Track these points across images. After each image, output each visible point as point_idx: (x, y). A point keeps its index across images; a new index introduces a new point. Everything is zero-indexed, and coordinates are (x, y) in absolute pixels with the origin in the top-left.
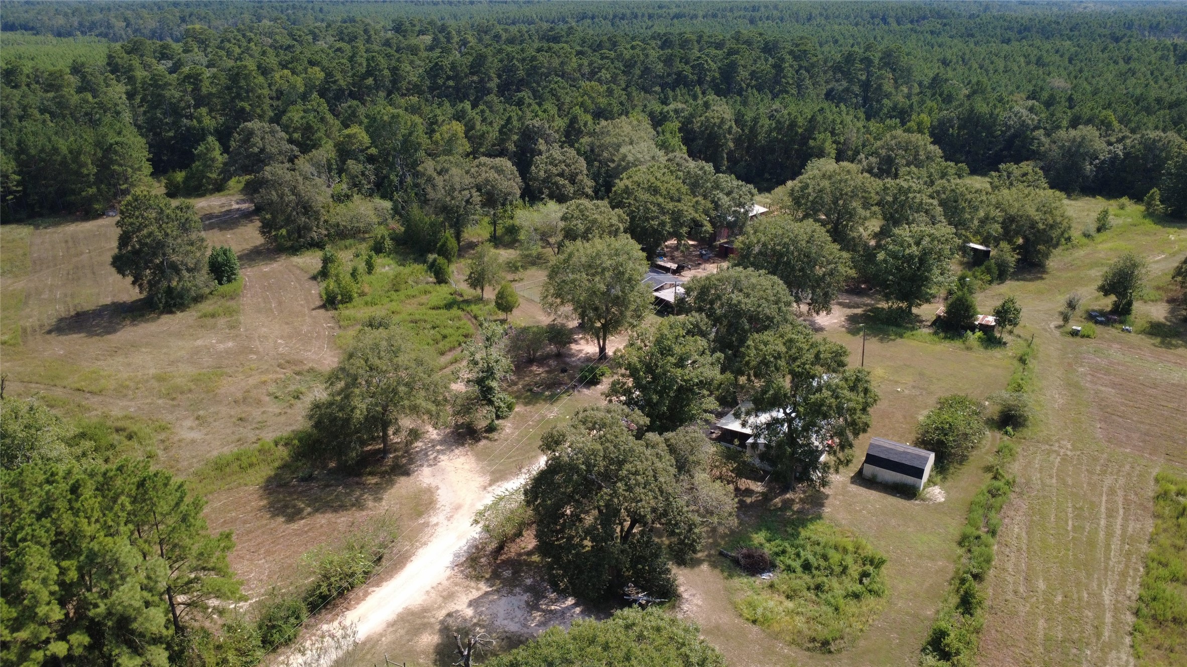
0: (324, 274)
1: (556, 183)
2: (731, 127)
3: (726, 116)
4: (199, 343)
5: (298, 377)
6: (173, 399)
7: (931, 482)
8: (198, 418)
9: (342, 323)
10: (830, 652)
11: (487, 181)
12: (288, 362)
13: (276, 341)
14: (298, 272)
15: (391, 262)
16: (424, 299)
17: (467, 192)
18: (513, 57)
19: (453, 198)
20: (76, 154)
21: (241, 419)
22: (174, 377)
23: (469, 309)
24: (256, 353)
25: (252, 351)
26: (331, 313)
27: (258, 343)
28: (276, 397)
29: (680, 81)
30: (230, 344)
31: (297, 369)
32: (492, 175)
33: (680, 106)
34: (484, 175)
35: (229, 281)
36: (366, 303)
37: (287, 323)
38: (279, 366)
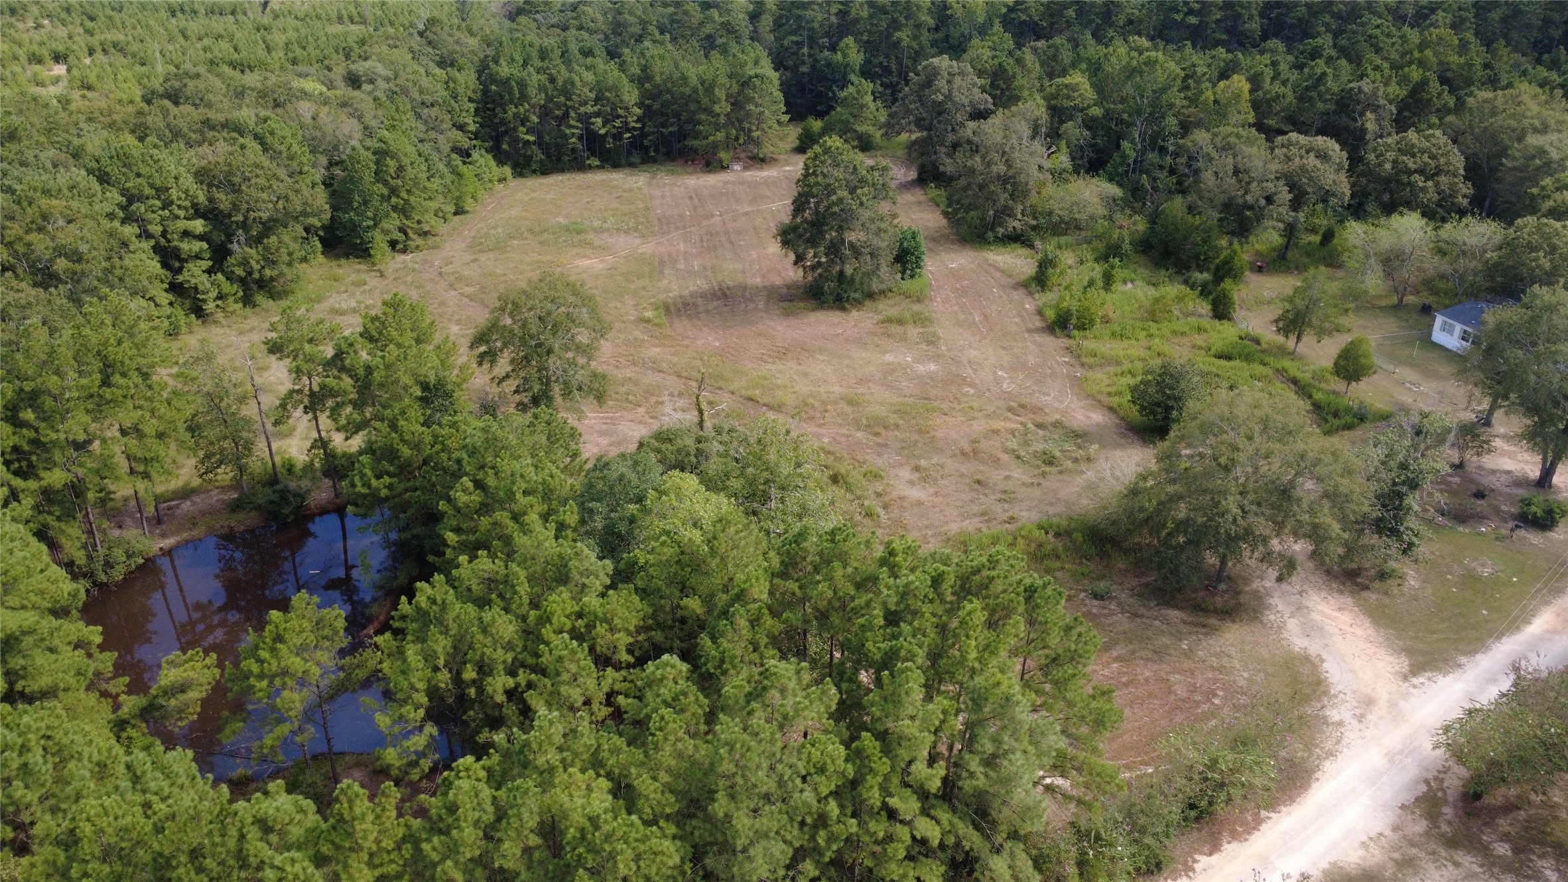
0: (1040, 280)
1: (1409, 184)
4: (889, 358)
5: (1041, 432)
6: (877, 434)
8: (917, 469)
9: (1084, 360)
11: (1301, 168)
12: (1022, 406)
13: (995, 373)
14: (998, 275)
15: (1136, 277)
16: (1199, 340)
19: (1247, 192)
20: (708, 86)
21: (979, 482)
22: (869, 402)
23: (1278, 365)
24: (972, 385)
25: (964, 381)
26: (1063, 342)
27: (970, 370)
28: (1018, 457)
30: (932, 367)
31: (1039, 419)
34: (1297, 161)
35: (912, 277)
36: (1113, 334)
37: (1004, 348)
38: (1010, 410)
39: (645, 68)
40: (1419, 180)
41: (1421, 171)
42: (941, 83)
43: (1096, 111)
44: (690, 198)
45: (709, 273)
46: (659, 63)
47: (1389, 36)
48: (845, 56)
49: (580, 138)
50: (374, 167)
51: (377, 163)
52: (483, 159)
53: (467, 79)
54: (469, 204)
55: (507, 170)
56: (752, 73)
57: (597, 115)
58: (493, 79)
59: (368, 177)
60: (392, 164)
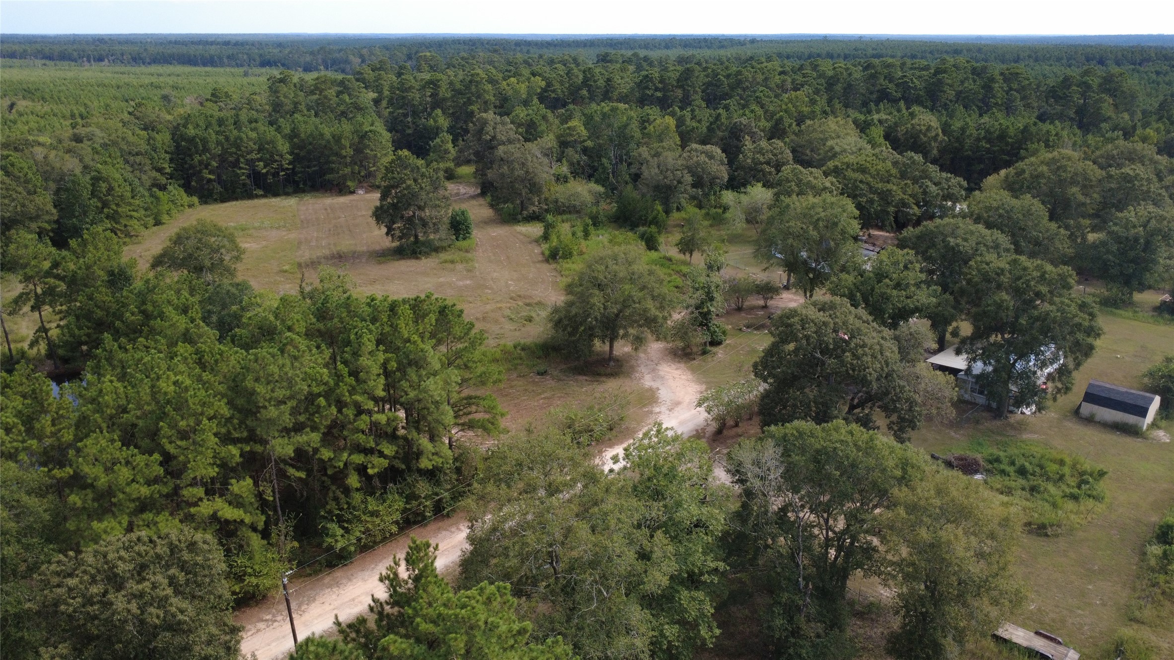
0: (546, 237)
1: (762, 170)
2: (937, 135)
3: (932, 124)
4: (442, 280)
5: (528, 307)
7: (1154, 425)
9: (562, 273)
10: (1046, 535)
11: (698, 163)
12: (520, 296)
13: (507, 283)
14: (522, 237)
15: (605, 232)
17: (679, 173)
18: (718, 74)
19: (666, 177)
20: (337, 139)
23: (678, 269)
24: (491, 289)
25: (487, 288)
26: (554, 266)
27: (491, 282)
28: (511, 319)
29: (883, 96)
30: (468, 282)
31: (528, 301)
32: (703, 158)
33: (884, 117)
34: (695, 159)
35: (464, 239)
37: (515, 271)
38: (511, 298)
39: (293, 130)
40: (767, 169)
41: (768, 163)
42: (489, 128)
43: (589, 144)
44: (326, 209)
45: (332, 246)
46: (303, 126)
47: (768, 97)
48: (436, 121)
49: (249, 176)
50: (90, 188)
51: (93, 185)
52: (176, 191)
53: (163, 138)
54: (165, 218)
55: (195, 199)
56: (367, 129)
57: (259, 160)
58: (183, 137)
59: (86, 194)
60: (104, 186)
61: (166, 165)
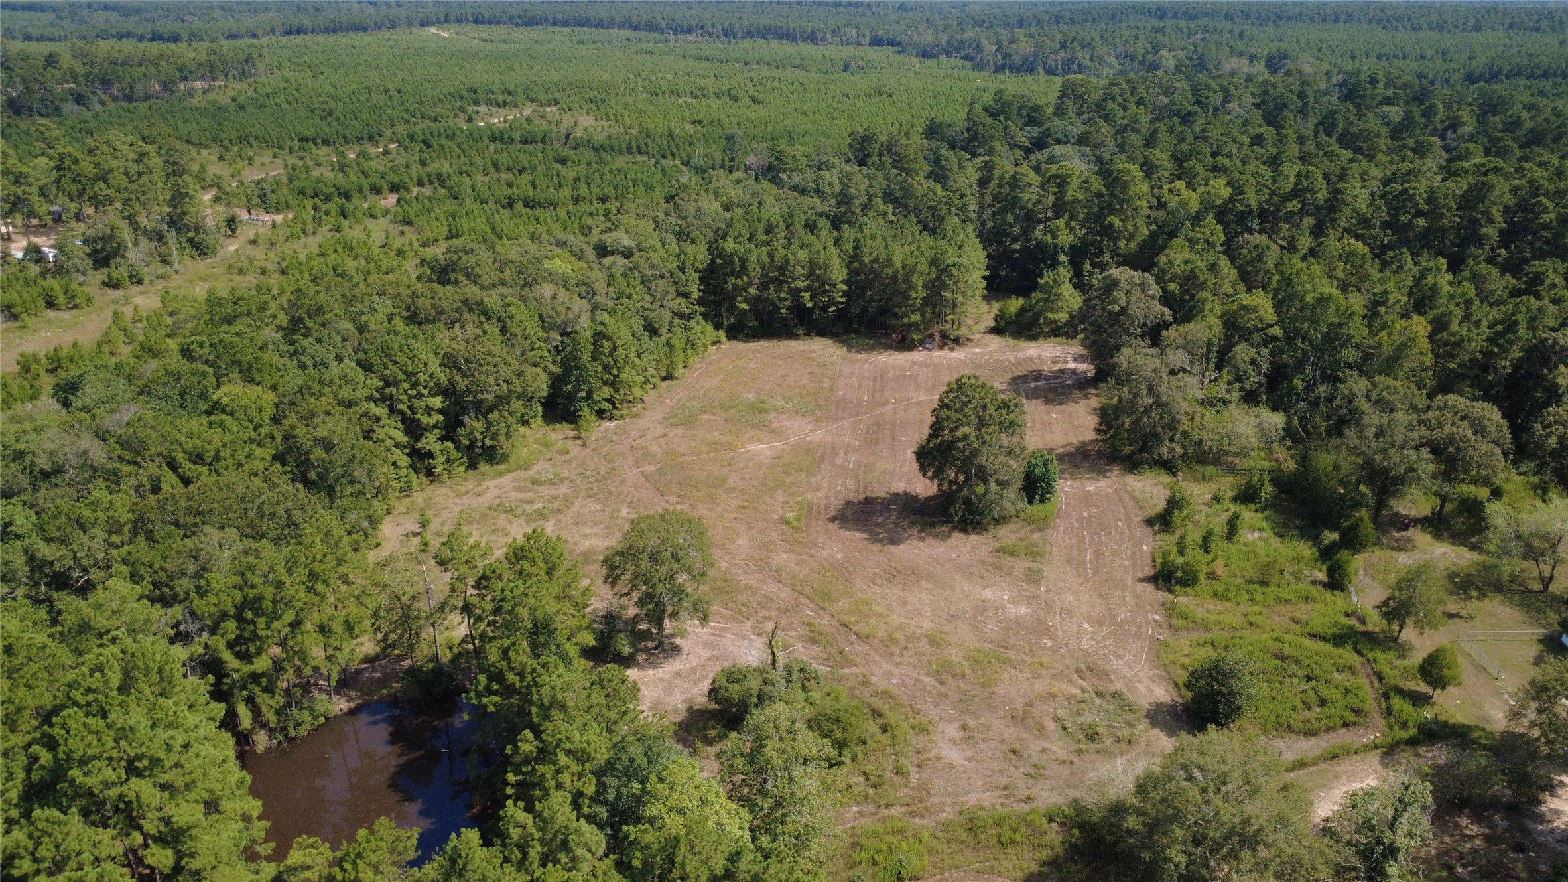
4: (988, 593)
5: (1098, 701)
6: (942, 683)
8: (964, 727)
9: (1174, 622)
12: (1090, 669)
13: (1081, 625)
15: (1264, 524)
16: (1302, 611)
17: (1412, 451)
19: (1387, 458)
21: (1014, 751)
22: (949, 644)
23: (1371, 656)
24: (1053, 637)
25: (1047, 631)
26: (1162, 596)
27: (1057, 619)
28: (1064, 728)
30: (1024, 610)
31: (1100, 685)
32: (1465, 431)
34: (1448, 429)
35: (1042, 501)
36: (1215, 594)
37: (1100, 596)
38: (1078, 671)
39: (855, 250)
42: (1121, 294)
46: (869, 243)
48: (1054, 237)
49: (789, 308)
51: (594, 344)
52: (701, 325)
53: (699, 254)
54: (679, 371)
55: (722, 334)
57: (807, 289)
58: (720, 253)
59: (586, 357)
60: (607, 345)
61: (694, 289)
